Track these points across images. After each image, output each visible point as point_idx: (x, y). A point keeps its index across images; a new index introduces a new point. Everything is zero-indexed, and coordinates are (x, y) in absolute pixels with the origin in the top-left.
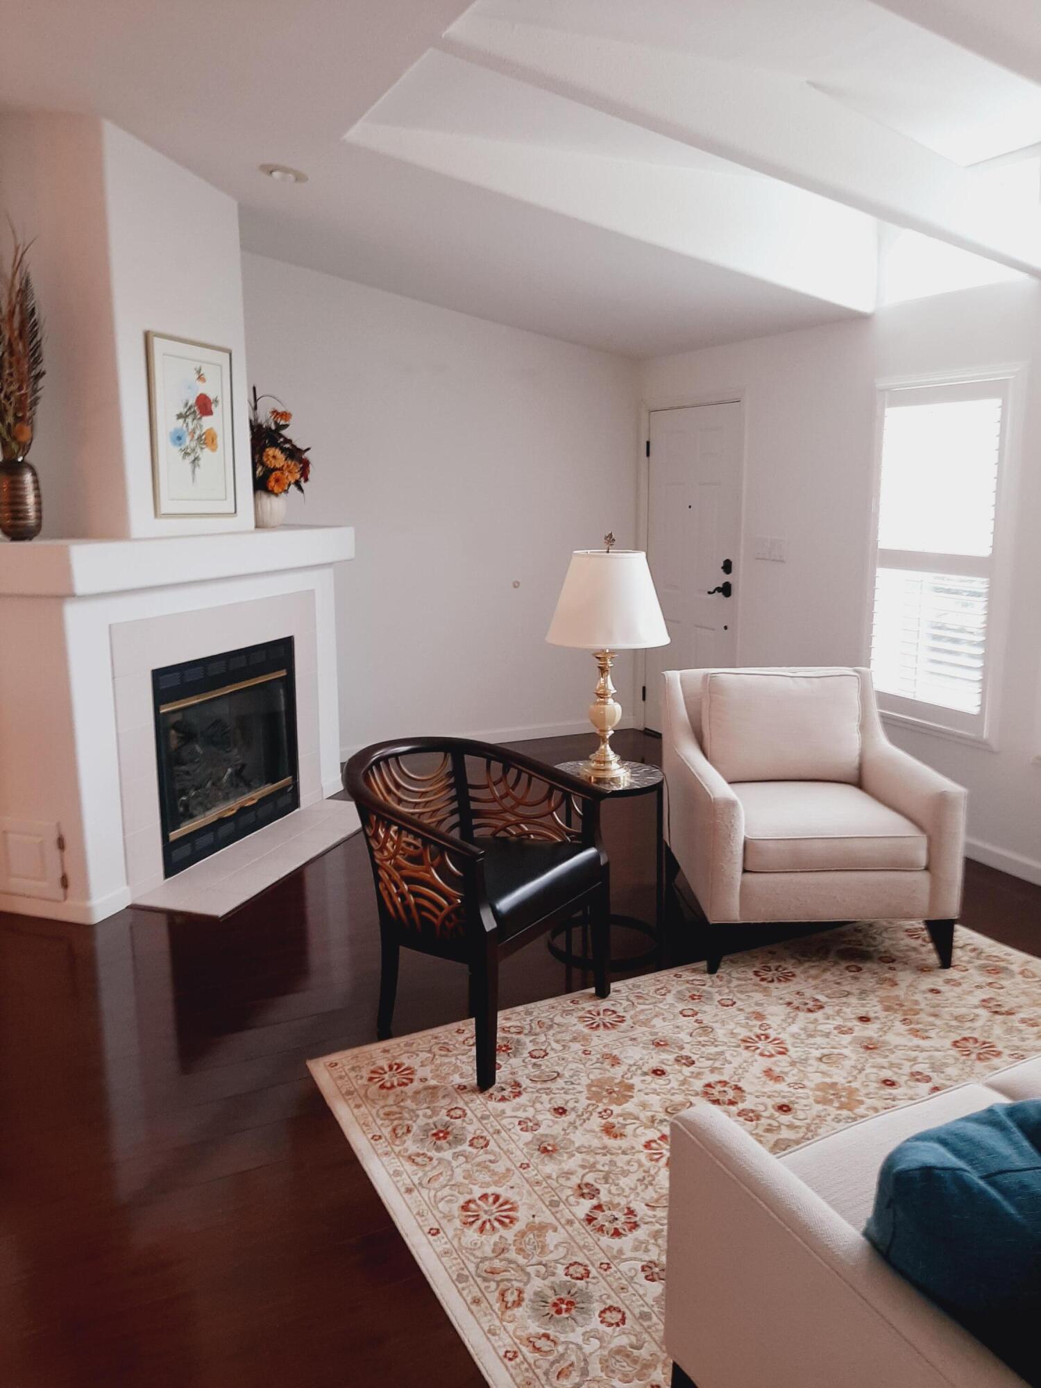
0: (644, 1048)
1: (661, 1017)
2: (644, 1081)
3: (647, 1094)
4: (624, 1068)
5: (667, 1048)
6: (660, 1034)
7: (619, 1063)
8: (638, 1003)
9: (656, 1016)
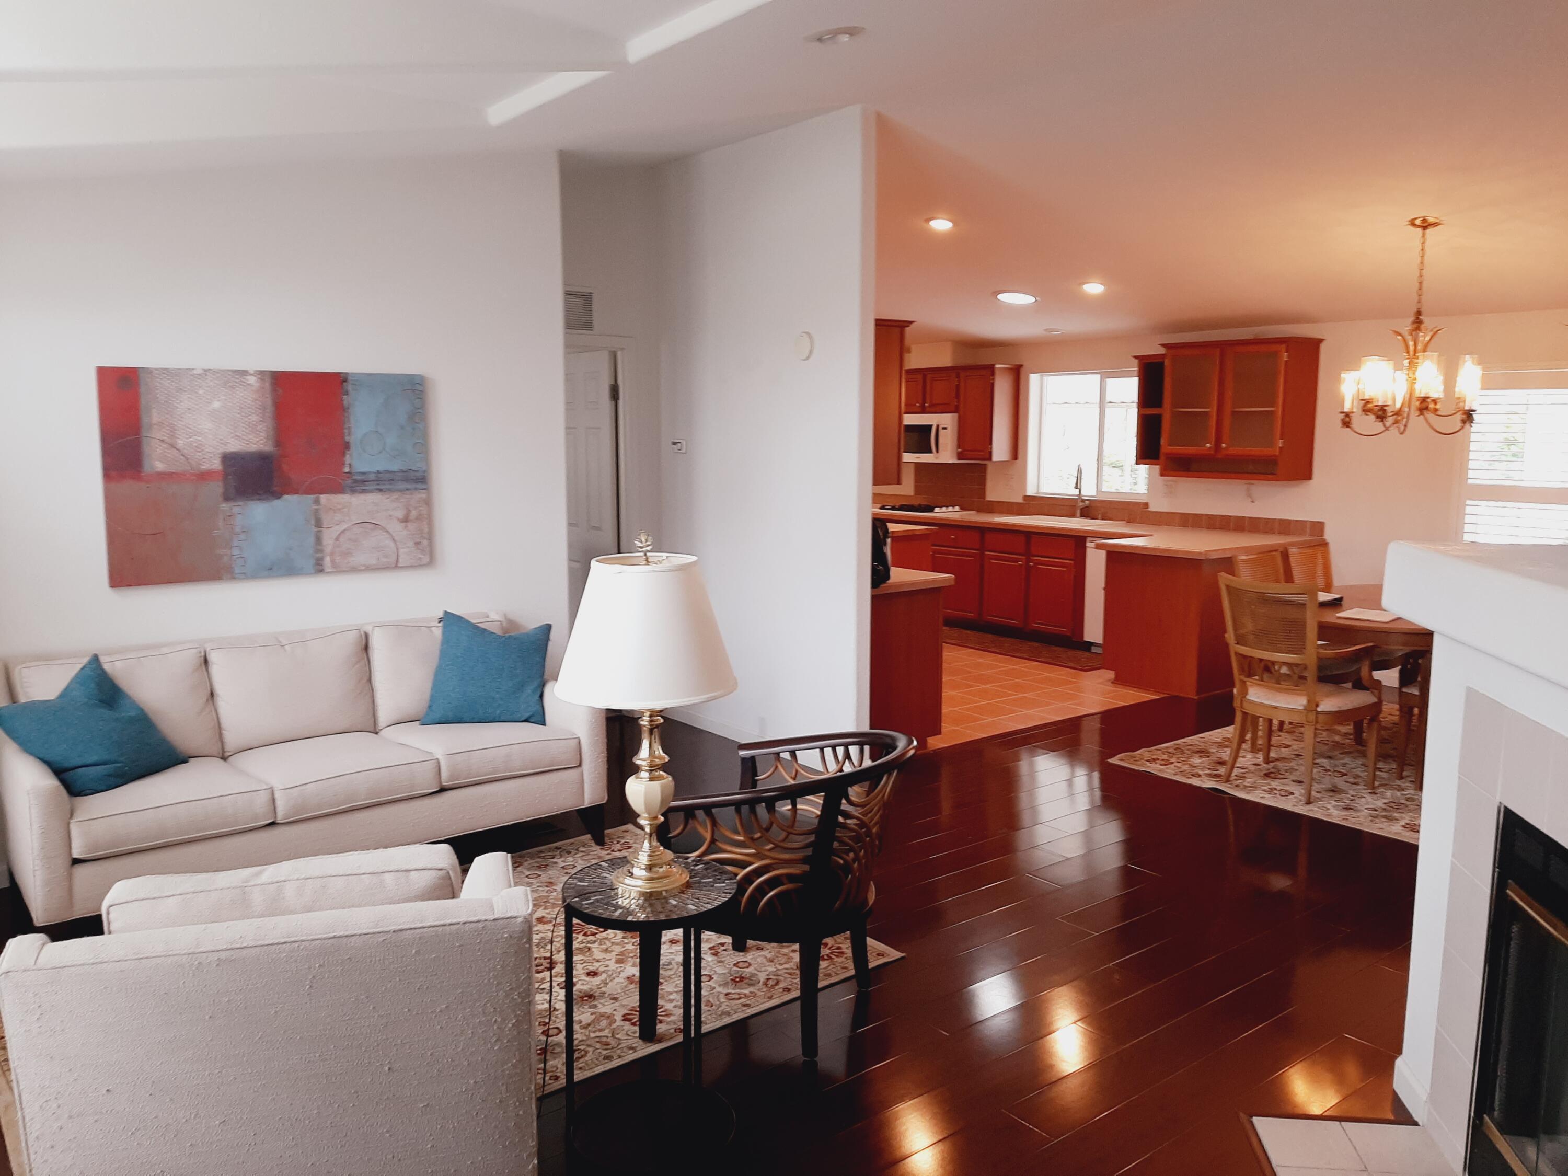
0: (604, 993)
1: (584, 1023)
2: (606, 967)
3: (604, 958)
4: (623, 975)
5: (581, 994)
6: (586, 1007)
7: (628, 978)
8: (607, 1037)
9: (589, 1025)
